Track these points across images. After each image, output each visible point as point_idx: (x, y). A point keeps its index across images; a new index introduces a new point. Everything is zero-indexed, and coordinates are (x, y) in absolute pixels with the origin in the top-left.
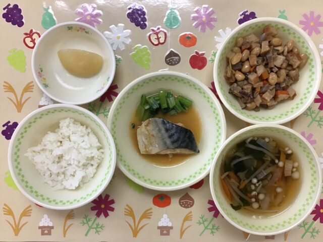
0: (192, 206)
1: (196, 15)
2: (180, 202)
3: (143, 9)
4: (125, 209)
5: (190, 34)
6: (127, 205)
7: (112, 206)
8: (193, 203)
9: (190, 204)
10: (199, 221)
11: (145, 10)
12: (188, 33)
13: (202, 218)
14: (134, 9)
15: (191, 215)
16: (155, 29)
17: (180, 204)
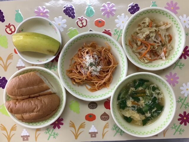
1: (103, 8)
3: (72, 7)
5: (101, 20)
7: (62, 122)
8: (109, 118)
9: (107, 118)
10: (113, 128)
11: (73, 7)
12: (99, 19)
14: (67, 7)
15: (108, 125)
16: (80, 18)
17: (101, 119)
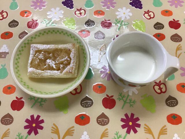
0: (107, 123)
2: (97, 121)
4: (52, 127)
6: (54, 124)
7: (42, 125)
8: (109, 121)
9: (106, 122)
10: (114, 137)
13: (117, 134)
15: (108, 132)
16: (79, 9)
17: (98, 122)
